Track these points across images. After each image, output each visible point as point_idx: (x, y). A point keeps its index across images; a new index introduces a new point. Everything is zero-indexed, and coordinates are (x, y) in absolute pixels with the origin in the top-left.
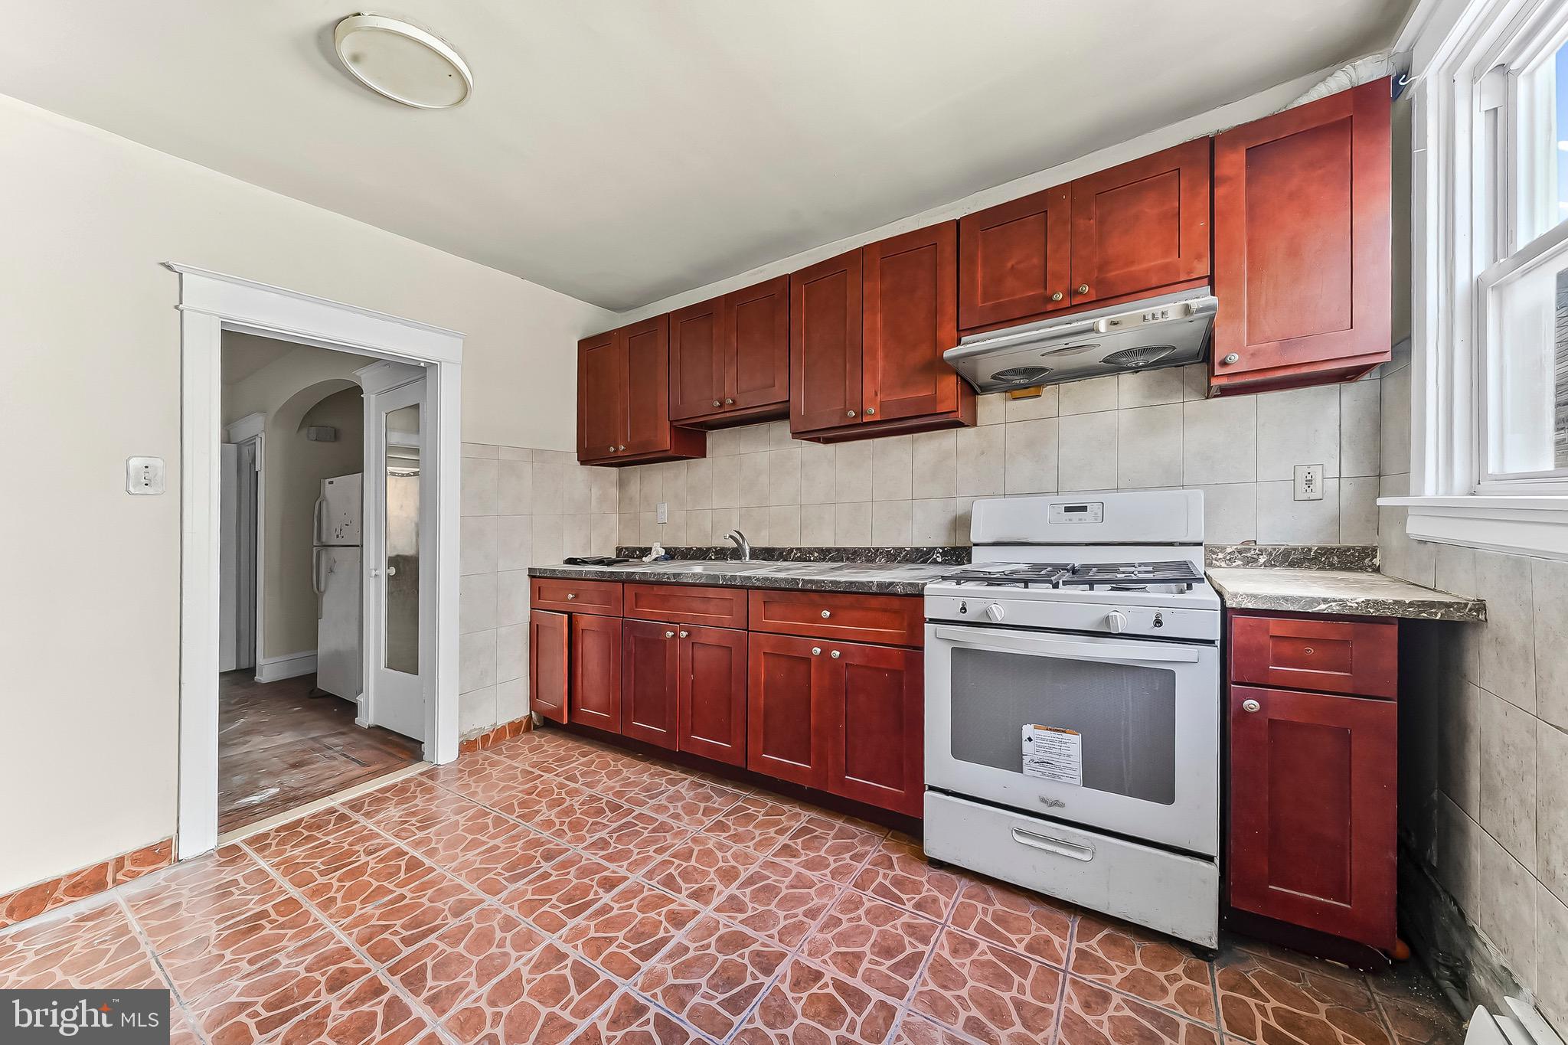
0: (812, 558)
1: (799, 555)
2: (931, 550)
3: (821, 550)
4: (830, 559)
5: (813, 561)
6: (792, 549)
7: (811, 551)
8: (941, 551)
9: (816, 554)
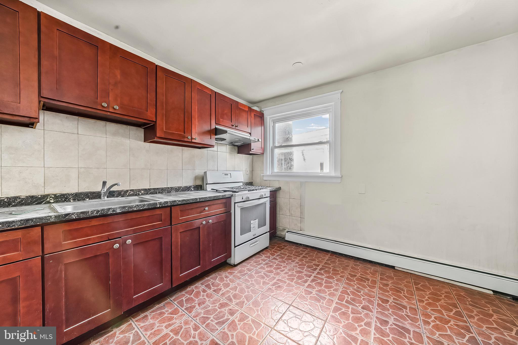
0: (140, 194)
1: (132, 193)
2: (190, 187)
3: (145, 190)
4: (150, 193)
5: (141, 195)
6: (127, 191)
7: (139, 190)
8: (193, 187)
9: (142, 192)
